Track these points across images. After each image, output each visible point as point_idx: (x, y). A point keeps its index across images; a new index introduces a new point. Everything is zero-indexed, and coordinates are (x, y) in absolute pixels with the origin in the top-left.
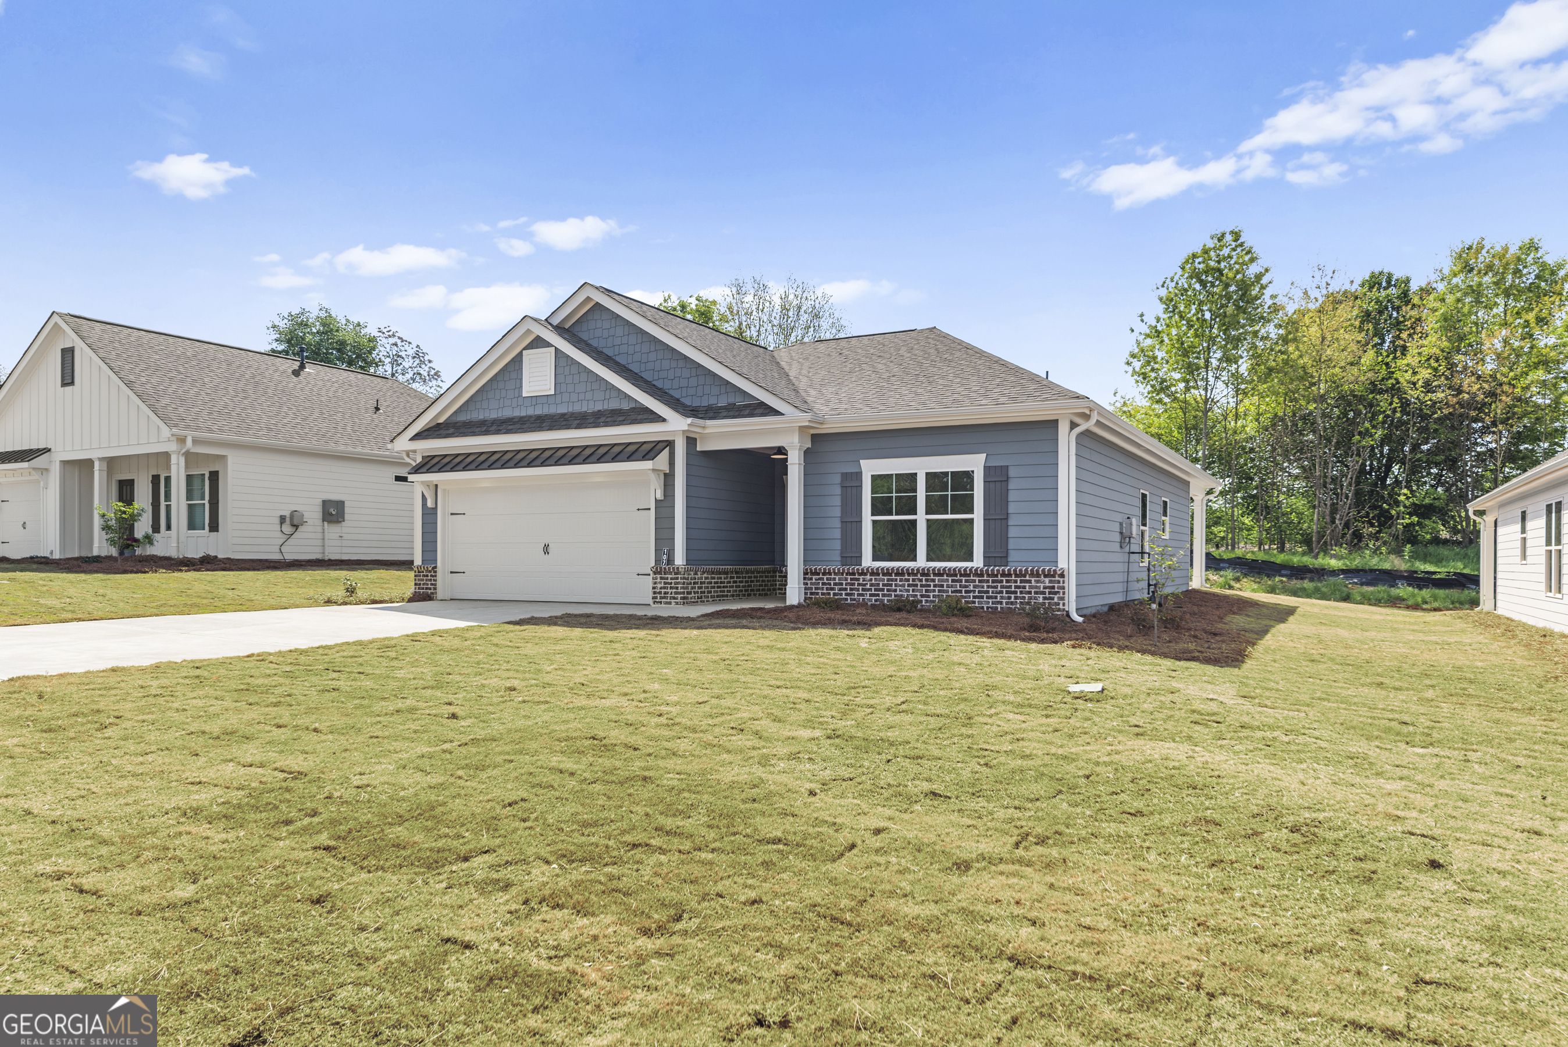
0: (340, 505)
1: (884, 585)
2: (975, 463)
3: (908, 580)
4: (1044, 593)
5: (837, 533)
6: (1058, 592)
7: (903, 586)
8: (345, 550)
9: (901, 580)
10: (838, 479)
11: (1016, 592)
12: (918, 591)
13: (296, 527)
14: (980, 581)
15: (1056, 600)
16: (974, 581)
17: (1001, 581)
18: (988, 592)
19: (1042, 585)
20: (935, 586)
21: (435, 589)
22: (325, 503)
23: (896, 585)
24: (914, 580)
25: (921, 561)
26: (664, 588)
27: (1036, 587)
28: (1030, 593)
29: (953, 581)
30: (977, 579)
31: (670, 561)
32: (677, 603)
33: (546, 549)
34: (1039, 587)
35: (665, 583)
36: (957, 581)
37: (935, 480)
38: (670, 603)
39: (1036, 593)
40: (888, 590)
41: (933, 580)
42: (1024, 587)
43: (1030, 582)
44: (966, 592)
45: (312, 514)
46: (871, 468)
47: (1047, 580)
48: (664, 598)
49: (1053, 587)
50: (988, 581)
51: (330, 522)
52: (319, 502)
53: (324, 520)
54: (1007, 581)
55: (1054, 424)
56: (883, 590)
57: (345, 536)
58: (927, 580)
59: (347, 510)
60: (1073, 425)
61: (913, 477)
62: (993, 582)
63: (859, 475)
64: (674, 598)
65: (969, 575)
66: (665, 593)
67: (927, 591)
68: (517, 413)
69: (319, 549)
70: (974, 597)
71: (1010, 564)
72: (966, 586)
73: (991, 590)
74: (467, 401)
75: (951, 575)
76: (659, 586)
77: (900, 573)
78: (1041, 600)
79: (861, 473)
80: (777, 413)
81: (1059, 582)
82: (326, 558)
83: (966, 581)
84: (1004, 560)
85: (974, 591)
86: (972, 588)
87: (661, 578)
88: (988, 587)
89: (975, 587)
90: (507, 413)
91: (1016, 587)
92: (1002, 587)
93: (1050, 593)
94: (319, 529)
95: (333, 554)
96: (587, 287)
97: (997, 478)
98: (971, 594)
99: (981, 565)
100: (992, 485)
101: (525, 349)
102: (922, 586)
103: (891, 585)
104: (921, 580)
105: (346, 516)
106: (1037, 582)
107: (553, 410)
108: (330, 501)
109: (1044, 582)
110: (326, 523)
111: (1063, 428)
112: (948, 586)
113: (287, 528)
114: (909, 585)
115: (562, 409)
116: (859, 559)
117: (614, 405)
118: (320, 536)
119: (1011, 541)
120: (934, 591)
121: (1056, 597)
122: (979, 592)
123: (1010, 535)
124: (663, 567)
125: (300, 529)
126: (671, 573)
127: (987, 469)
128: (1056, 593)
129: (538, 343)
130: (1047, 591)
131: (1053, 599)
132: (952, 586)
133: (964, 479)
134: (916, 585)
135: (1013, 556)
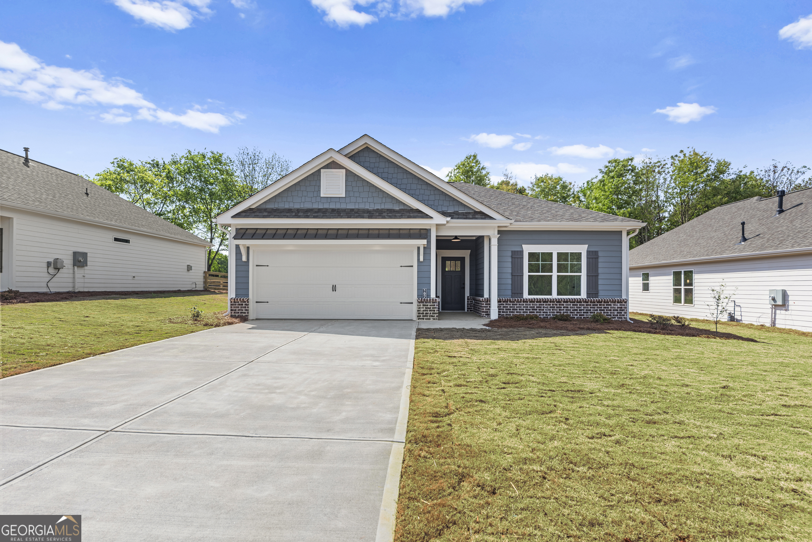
0: (85, 255)
1: (537, 307)
2: (582, 249)
3: (550, 305)
4: (617, 310)
5: (510, 281)
6: (624, 310)
7: (548, 307)
8: (86, 285)
9: (546, 305)
10: (510, 254)
11: (604, 310)
12: (555, 310)
13: (57, 269)
14: (586, 305)
15: (623, 313)
16: (584, 305)
17: (597, 305)
18: (590, 310)
19: (616, 307)
20: (564, 307)
21: (248, 313)
22: (75, 254)
23: (543, 307)
24: (553, 305)
25: (554, 295)
26: (426, 311)
27: (614, 308)
28: (611, 310)
29: (573, 305)
30: (585, 304)
31: (429, 295)
32: (434, 319)
33: (334, 288)
34: (615, 308)
35: (426, 308)
36: (575, 305)
37: (561, 256)
38: (429, 319)
39: (614, 310)
40: (539, 310)
41: (563, 305)
42: (608, 308)
43: (611, 305)
44: (580, 310)
45: (68, 261)
46: (528, 249)
47: (619, 304)
48: (426, 316)
49: (622, 308)
50: (590, 305)
51: (78, 267)
52: (71, 253)
53: (74, 265)
54: (600, 305)
55: (621, 232)
56: (536, 310)
57: (87, 276)
58: (560, 305)
59: (89, 259)
60: (628, 234)
61: (551, 254)
62: (593, 305)
63: (522, 252)
64: (432, 316)
65: (574, 302)
66: (426, 314)
67: (560, 310)
68: (315, 206)
69: (71, 285)
70: (584, 313)
71: (599, 297)
72: (580, 308)
73: (592, 309)
74: (275, 196)
75: (572, 302)
76: (422, 309)
77: (546, 301)
78: (616, 314)
79: (523, 251)
80: (491, 218)
81: (624, 305)
82: (76, 291)
83: (580, 305)
84: (596, 295)
85: (584, 310)
86: (582, 308)
87: (423, 305)
88: (591, 308)
89: (584, 308)
90: (308, 206)
91: (604, 308)
92: (597, 308)
93: (620, 310)
94: (71, 271)
95: (79, 288)
96: (366, 137)
97: (593, 257)
98: (582, 311)
99: (586, 297)
100: (591, 260)
101: (323, 168)
102: (557, 307)
103: (541, 307)
104: (557, 305)
105: (88, 263)
106: (614, 305)
107: (343, 206)
108: (78, 252)
109: (617, 305)
110: (76, 267)
111: (624, 234)
112: (571, 307)
113: (52, 270)
114: (550, 307)
115: (351, 206)
116: (522, 293)
117: (389, 206)
118: (71, 276)
119: (599, 286)
120: (564, 310)
121: (623, 312)
122: (586, 310)
123: (599, 283)
124: (423, 299)
125: (61, 270)
126: (430, 302)
127: (588, 252)
128: (623, 310)
129: (333, 165)
130: (619, 309)
131: (621, 313)
132: (573, 308)
133: (578, 256)
134: (554, 307)
135: (601, 293)
